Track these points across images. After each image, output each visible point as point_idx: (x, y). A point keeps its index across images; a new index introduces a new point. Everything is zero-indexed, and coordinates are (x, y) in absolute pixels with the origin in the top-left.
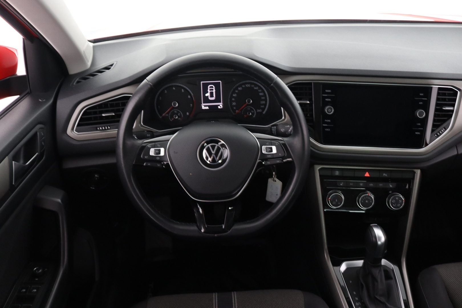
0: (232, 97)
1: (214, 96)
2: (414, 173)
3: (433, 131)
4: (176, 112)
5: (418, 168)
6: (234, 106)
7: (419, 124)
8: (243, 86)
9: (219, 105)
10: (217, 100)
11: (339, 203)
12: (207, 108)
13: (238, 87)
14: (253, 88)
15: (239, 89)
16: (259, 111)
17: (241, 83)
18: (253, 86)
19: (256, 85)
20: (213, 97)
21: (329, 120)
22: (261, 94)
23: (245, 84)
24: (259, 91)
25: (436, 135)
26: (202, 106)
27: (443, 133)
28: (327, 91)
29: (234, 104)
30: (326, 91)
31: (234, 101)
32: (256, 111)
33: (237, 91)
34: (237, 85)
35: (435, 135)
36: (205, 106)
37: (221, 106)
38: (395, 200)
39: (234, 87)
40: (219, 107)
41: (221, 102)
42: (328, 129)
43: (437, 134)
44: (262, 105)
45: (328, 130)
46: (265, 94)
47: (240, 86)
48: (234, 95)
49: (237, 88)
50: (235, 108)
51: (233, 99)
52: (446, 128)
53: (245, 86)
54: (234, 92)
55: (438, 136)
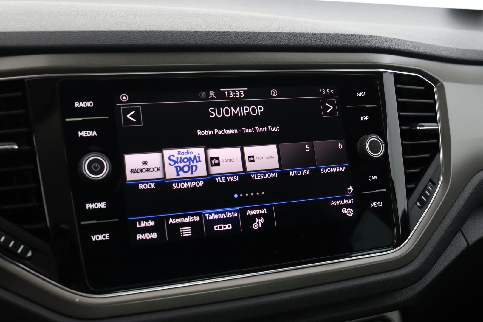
3: (409, 192)
7: (375, 178)
21: (101, 202)
25: (419, 204)
27: (432, 193)
28: (81, 104)
30: (77, 104)
35: (416, 204)
42: (101, 233)
43: (420, 200)
45: (101, 237)
52: (435, 182)
55: (424, 205)
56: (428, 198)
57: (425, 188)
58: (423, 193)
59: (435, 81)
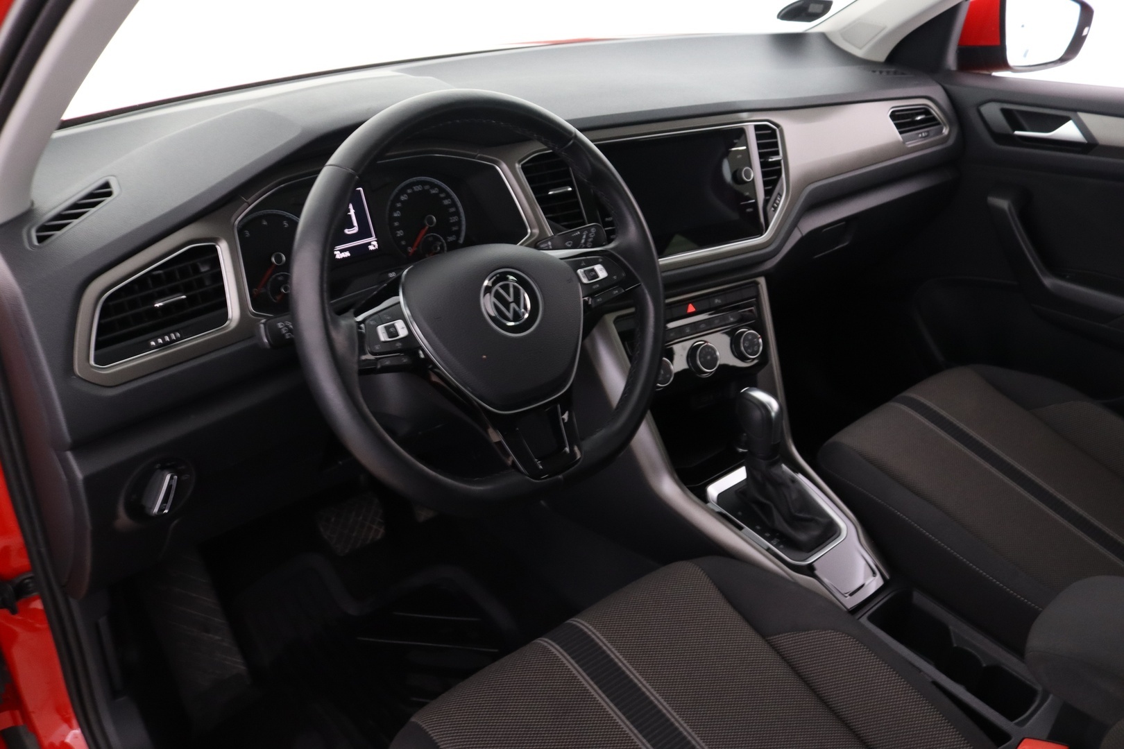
0: (392, 219)
1: (355, 223)
2: (757, 284)
3: (766, 202)
4: (280, 278)
5: (759, 275)
6: (401, 238)
8: (409, 191)
9: (369, 244)
10: (363, 233)
11: (668, 376)
12: (347, 254)
13: (398, 195)
14: (428, 191)
15: (403, 198)
16: (451, 239)
17: (403, 184)
18: (427, 187)
19: (433, 186)
20: (353, 226)
22: (446, 202)
23: (410, 186)
24: (442, 195)
25: (772, 209)
26: (335, 253)
29: (400, 233)
31: (398, 228)
32: (446, 239)
33: (399, 205)
34: (396, 191)
35: (770, 209)
36: (342, 251)
37: (375, 243)
38: (748, 340)
39: (392, 197)
40: (371, 248)
41: (372, 236)
44: (454, 224)
46: (453, 200)
47: (403, 191)
48: (396, 215)
49: (397, 199)
50: (403, 243)
51: (396, 224)
52: (781, 193)
53: (413, 189)
54: (393, 209)
55: (776, 209)
56: (778, 205)
57: (776, 199)
58: (775, 202)
59: (778, 126)
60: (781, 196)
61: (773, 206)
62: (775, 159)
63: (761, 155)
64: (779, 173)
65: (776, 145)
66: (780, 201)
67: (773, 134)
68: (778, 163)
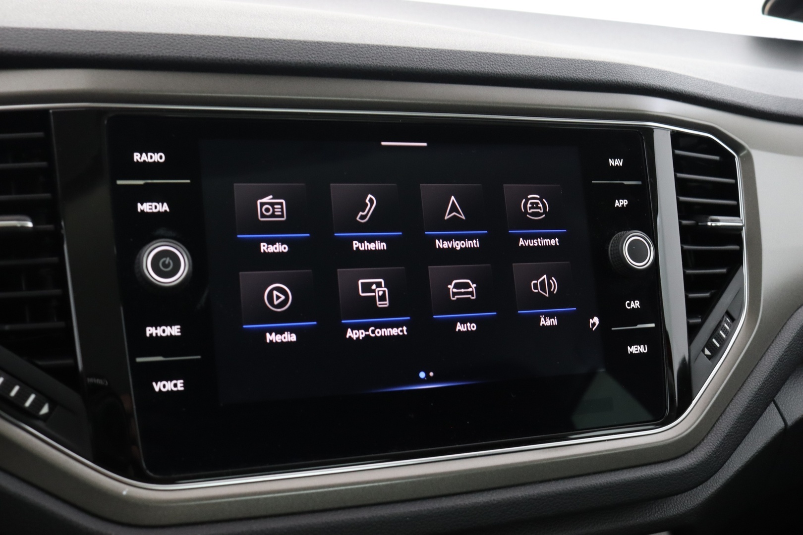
3: (692, 331)
7: (636, 304)
21: (171, 325)
25: (707, 352)
28: (144, 157)
30: (137, 155)
35: (703, 351)
42: (169, 379)
45: (169, 386)
52: (734, 315)
55: (715, 353)
56: (723, 342)
57: (719, 326)
58: (714, 334)
59: (738, 147)
60: (734, 320)
61: (709, 345)
62: (724, 222)
63: (684, 210)
64: (735, 261)
65: (731, 192)
66: (729, 335)
67: (727, 167)
68: (733, 235)
